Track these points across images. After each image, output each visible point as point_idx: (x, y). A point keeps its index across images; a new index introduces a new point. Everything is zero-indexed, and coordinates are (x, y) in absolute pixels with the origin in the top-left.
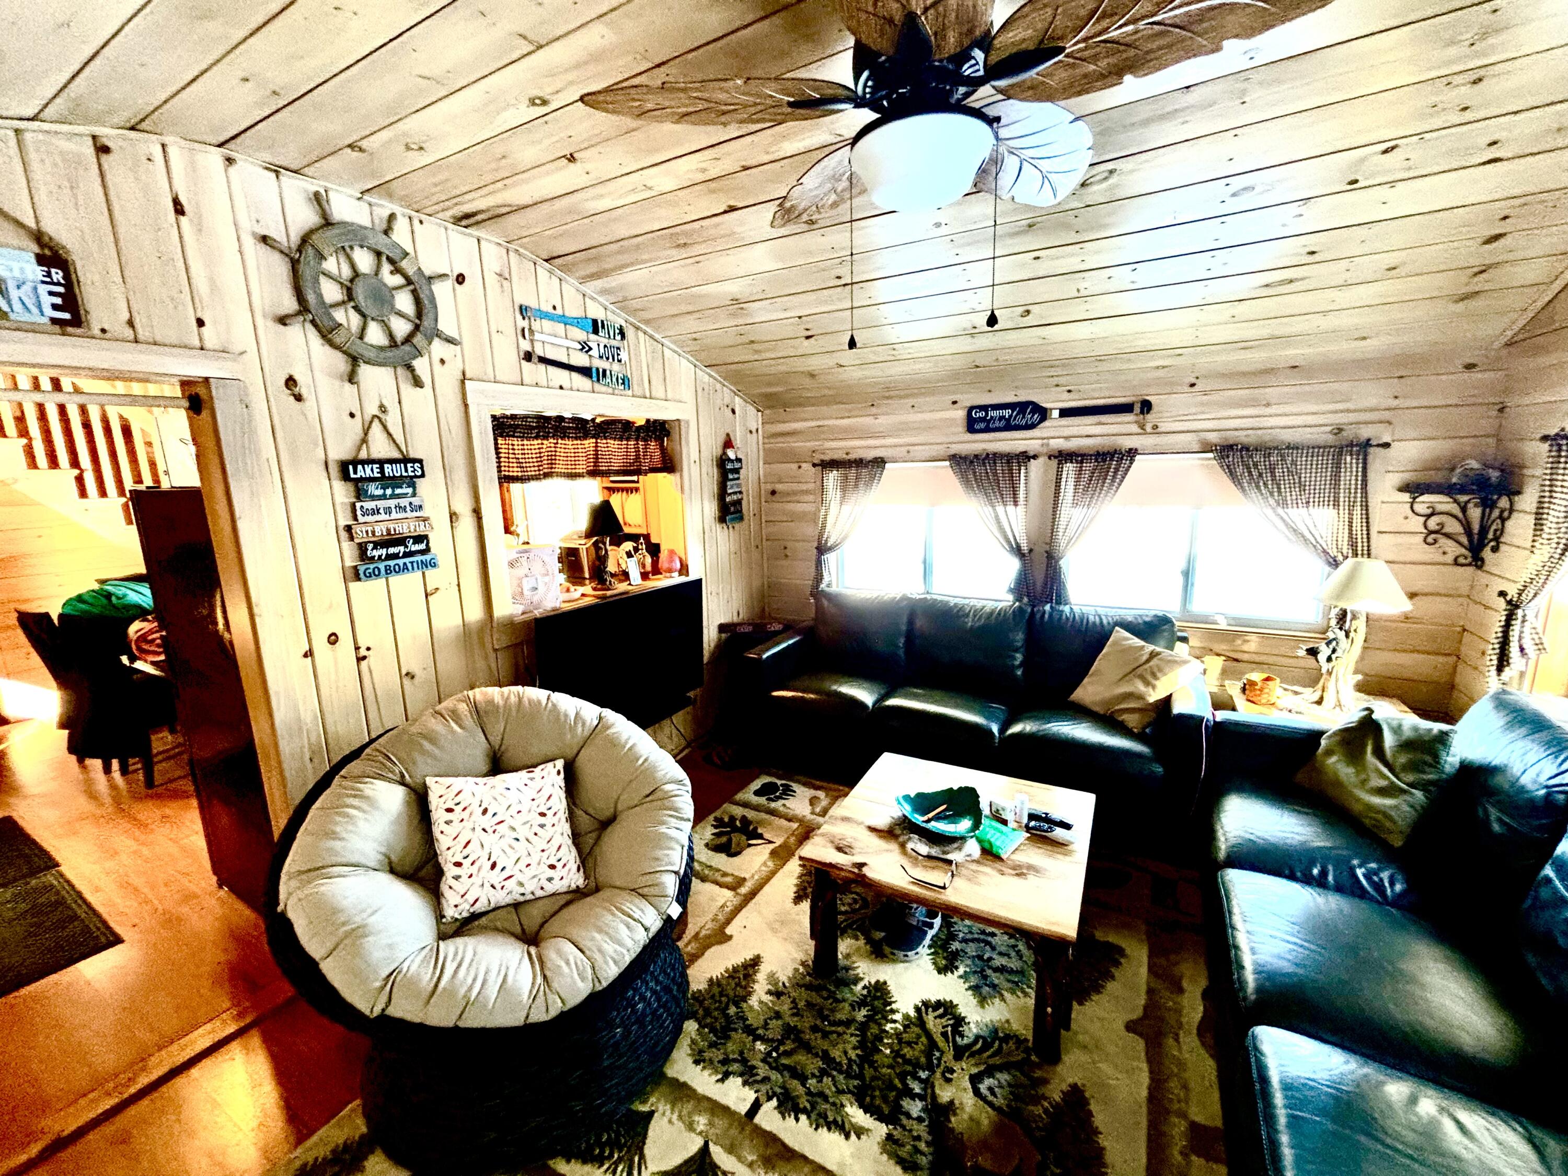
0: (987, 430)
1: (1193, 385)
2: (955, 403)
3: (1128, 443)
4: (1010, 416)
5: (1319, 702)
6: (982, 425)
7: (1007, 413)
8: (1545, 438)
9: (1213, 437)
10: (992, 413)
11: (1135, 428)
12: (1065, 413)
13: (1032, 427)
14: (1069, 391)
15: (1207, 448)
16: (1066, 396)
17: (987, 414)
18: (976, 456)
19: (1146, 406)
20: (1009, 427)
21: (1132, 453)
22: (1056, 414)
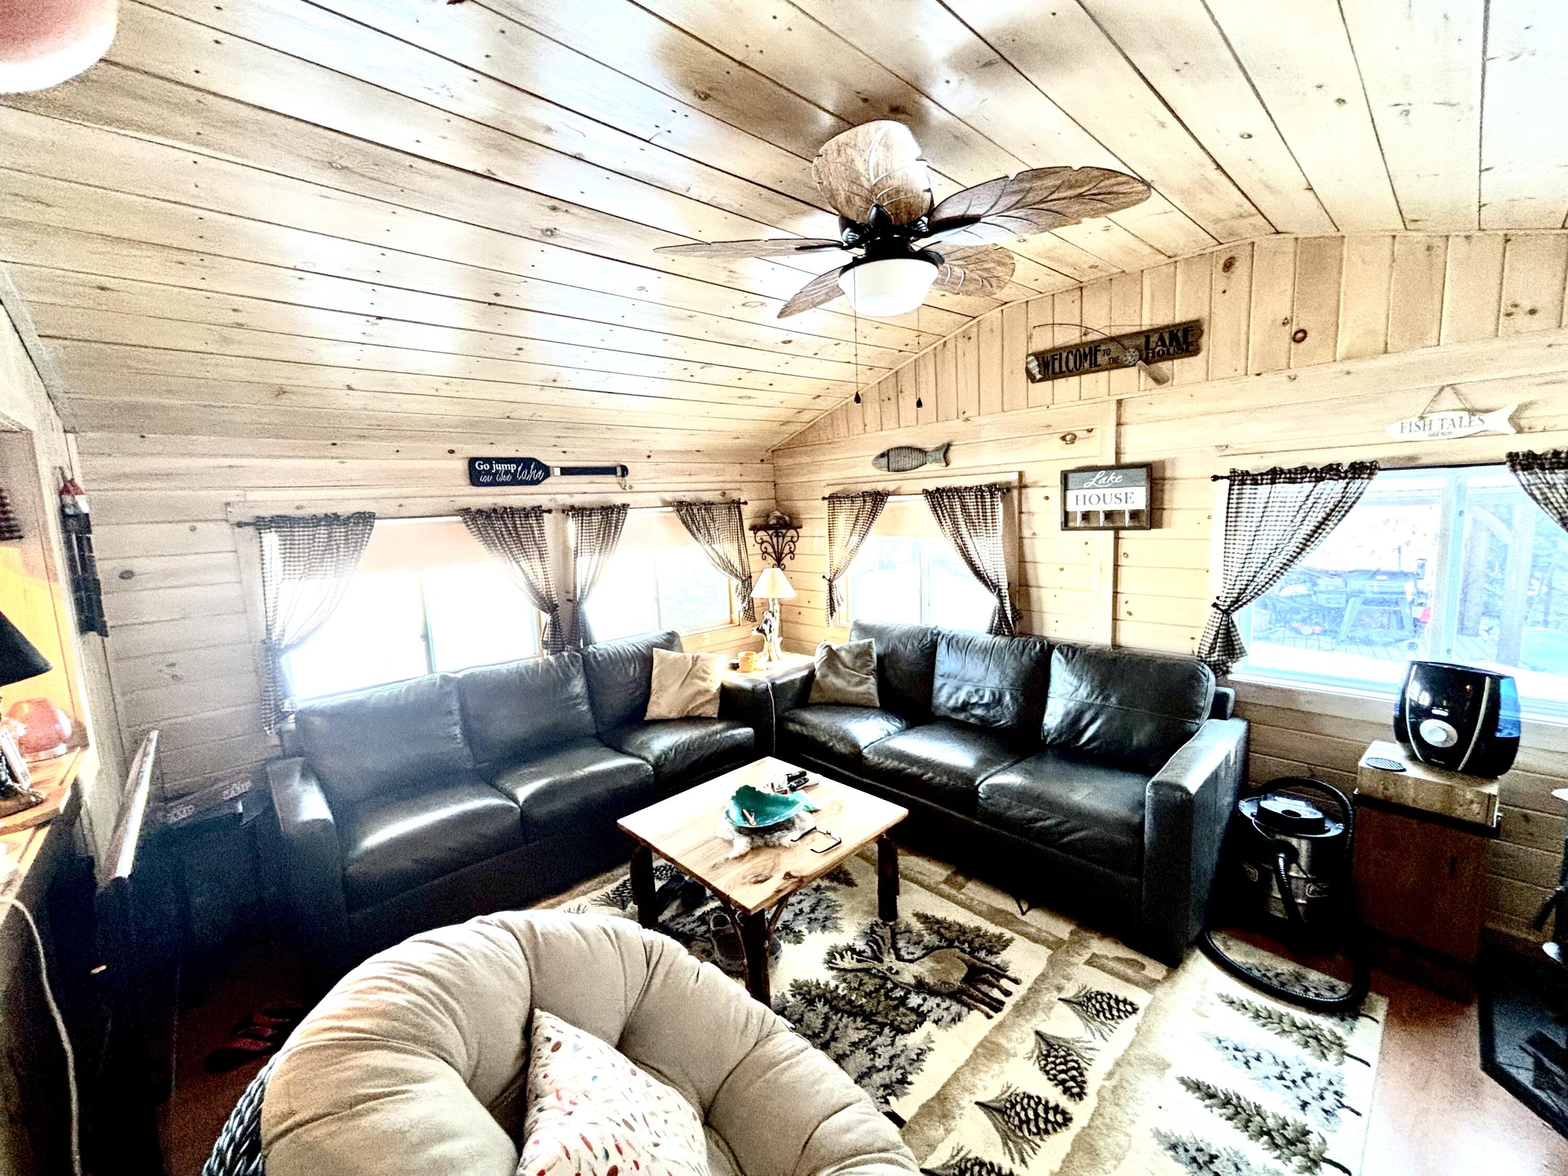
0: (494, 483)
1: (649, 457)
2: (451, 452)
3: (618, 500)
4: (516, 471)
5: (770, 660)
6: (488, 479)
7: (512, 467)
8: (824, 498)
9: (669, 497)
10: (496, 467)
11: (618, 488)
12: (565, 471)
13: (536, 482)
14: (564, 452)
15: (667, 504)
16: (563, 456)
17: (492, 468)
18: (495, 510)
19: (625, 470)
20: (515, 481)
21: (625, 507)
22: (557, 472)
